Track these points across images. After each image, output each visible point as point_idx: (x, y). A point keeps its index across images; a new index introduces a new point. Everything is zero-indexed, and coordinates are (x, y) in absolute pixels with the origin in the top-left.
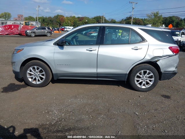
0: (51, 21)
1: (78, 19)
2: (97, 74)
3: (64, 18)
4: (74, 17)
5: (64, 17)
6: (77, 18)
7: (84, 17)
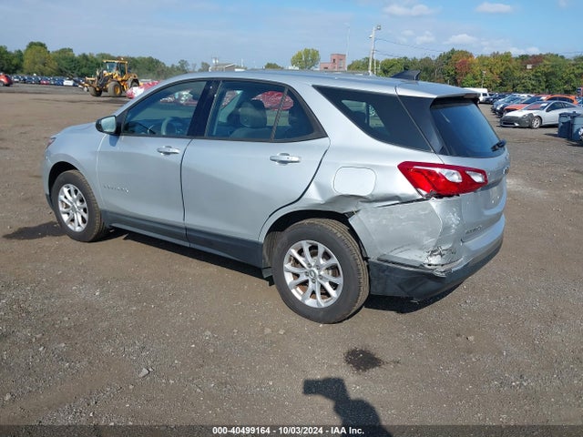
0: (426, 69)
1: (520, 61)
2: (186, 229)
3: (470, 59)
4: (508, 55)
5: (471, 56)
6: (517, 59)
7: (544, 53)
